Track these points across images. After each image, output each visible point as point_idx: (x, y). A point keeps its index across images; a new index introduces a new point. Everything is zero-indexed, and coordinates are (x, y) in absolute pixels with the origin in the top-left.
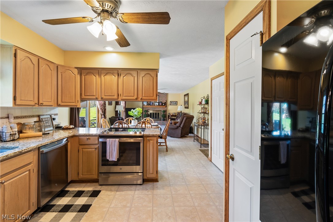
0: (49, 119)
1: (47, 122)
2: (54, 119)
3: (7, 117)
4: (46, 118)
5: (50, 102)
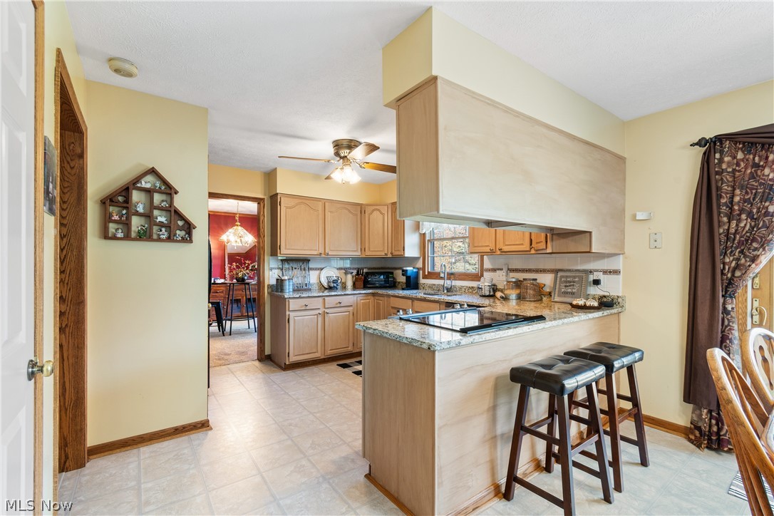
0: (576, 280)
1: (571, 286)
2: (597, 282)
3: (502, 269)
4: (570, 277)
5: (521, 244)
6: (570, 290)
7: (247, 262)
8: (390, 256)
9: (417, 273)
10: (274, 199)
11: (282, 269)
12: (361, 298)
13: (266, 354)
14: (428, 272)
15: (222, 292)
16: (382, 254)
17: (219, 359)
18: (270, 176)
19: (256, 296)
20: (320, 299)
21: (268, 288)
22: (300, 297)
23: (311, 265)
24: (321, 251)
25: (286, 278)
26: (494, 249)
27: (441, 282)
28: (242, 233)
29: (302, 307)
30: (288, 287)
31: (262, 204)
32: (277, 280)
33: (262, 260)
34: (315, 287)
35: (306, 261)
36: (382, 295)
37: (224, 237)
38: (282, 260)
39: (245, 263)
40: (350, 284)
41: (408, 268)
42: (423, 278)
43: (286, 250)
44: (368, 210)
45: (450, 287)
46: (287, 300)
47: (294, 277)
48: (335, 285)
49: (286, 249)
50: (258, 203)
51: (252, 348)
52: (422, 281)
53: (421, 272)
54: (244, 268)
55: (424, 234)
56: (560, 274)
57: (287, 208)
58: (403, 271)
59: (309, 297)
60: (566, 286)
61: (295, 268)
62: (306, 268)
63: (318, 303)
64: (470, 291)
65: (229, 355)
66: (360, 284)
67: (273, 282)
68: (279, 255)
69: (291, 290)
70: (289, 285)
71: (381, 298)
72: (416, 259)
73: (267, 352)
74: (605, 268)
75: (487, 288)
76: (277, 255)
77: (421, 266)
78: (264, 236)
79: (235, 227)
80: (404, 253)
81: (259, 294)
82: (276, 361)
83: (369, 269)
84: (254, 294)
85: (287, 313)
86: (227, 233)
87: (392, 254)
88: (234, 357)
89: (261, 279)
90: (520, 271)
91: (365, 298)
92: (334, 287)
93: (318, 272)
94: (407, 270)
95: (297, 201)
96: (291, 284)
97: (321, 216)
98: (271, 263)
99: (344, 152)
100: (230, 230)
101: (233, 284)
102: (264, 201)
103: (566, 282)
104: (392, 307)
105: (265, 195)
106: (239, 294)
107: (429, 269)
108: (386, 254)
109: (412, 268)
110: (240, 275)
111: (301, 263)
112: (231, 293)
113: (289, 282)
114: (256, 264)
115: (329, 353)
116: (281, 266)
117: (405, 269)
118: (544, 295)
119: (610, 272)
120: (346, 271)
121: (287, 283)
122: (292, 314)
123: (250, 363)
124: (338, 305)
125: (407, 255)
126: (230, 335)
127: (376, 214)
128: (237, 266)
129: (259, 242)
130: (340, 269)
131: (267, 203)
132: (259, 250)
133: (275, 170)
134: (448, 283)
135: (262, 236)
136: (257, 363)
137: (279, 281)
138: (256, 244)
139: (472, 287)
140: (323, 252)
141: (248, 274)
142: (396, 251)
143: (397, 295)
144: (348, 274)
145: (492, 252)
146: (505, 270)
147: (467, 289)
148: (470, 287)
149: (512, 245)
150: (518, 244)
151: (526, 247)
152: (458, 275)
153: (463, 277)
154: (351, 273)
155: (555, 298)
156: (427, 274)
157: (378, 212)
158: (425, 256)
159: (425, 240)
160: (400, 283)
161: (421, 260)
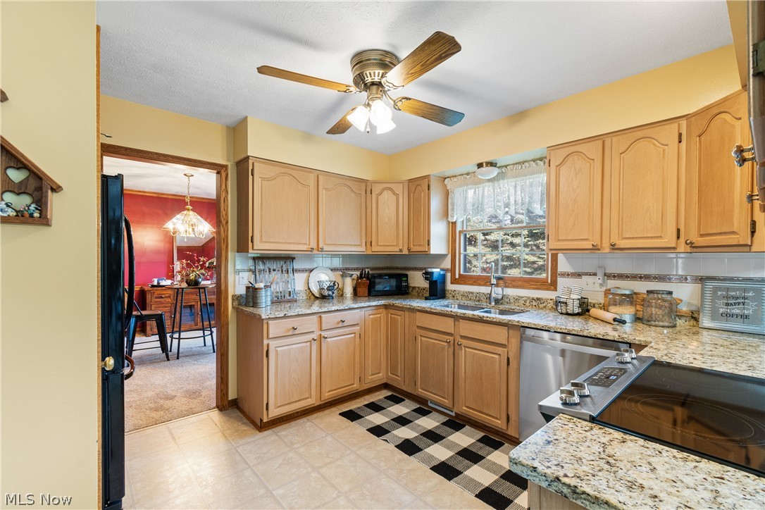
1: (738, 304)
3: (595, 274)
4: (736, 289)
5: (658, 237)
6: (736, 311)
7: (202, 259)
8: (405, 252)
9: (444, 277)
10: (243, 167)
11: (254, 272)
12: (371, 312)
13: (230, 399)
14: (459, 274)
15: (169, 297)
16: (394, 250)
17: (156, 410)
18: (237, 131)
19: (215, 301)
20: (315, 318)
21: (233, 300)
22: (285, 317)
23: (297, 265)
24: (313, 245)
25: (262, 285)
26: (599, 244)
27: (485, 290)
28: (195, 220)
29: (288, 331)
30: (265, 298)
31: (224, 175)
32: (248, 288)
33: (223, 258)
34: (302, 296)
35: (289, 259)
36: (402, 309)
37: (170, 225)
38: (254, 259)
39: (199, 261)
40: (349, 290)
41: (434, 270)
42: (452, 283)
43: (260, 245)
44: (376, 190)
45: (500, 297)
46: (265, 322)
47: (272, 282)
48: (331, 293)
49: (261, 241)
50: (218, 173)
51: (209, 383)
52: (450, 287)
53: (449, 275)
54: (197, 267)
55: (454, 224)
56: (710, 285)
57: (263, 179)
58: (426, 273)
59: (299, 315)
60: (727, 304)
61: (274, 270)
62: (290, 270)
63: (310, 324)
64: (534, 303)
65: (171, 398)
66: (364, 290)
67: (241, 291)
68: (250, 251)
69: (269, 303)
70: (266, 296)
71: (399, 313)
72: (442, 257)
73: (232, 395)
75: (577, 303)
76: (248, 252)
77: (449, 267)
78: (227, 223)
79: (185, 212)
80: (429, 249)
81: (219, 299)
82: (246, 409)
83: (372, 269)
84: (212, 298)
85: (265, 342)
86: (174, 220)
87: (409, 250)
88: (180, 403)
89: (223, 287)
90: (627, 277)
91: (375, 312)
92: (329, 295)
93: (305, 275)
94: (432, 273)
95: (279, 170)
96: (269, 293)
97: (313, 195)
98: (238, 263)
99: (373, 74)
100: (178, 216)
101: (183, 289)
102: (226, 169)
103: (727, 297)
104: (418, 327)
105: (228, 160)
106: (191, 298)
107: (460, 270)
108: (401, 250)
109: (438, 270)
110: (192, 277)
111: (282, 263)
112: (179, 298)
113: (266, 291)
114: (214, 260)
115: (327, 396)
116: (253, 268)
117: (430, 270)
118: (680, 317)
120: (344, 272)
121: (263, 293)
122: (273, 344)
123: (204, 415)
124: (340, 325)
125: (432, 252)
126: (178, 358)
127: (386, 194)
128: (187, 264)
129: (218, 233)
130: (333, 270)
131: (232, 172)
132: (219, 243)
133: (244, 121)
134: (498, 292)
135: (224, 222)
136: (215, 415)
137: (251, 290)
138: (215, 235)
139: (538, 299)
140: (315, 247)
141: (203, 275)
142: (416, 245)
143: (429, 310)
144: (347, 277)
145: (595, 248)
146: (600, 275)
147: (528, 302)
148: (533, 299)
149: (637, 238)
150: (652, 237)
151: (669, 240)
152: (499, 279)
153: (520, 283)
154: (351, 275)
155: (706, 322)
156: (457, 277)
157: (390, 192)
158: (455, 253)
159: (455, 230)
160: (417, 289)
161: (449, 258)
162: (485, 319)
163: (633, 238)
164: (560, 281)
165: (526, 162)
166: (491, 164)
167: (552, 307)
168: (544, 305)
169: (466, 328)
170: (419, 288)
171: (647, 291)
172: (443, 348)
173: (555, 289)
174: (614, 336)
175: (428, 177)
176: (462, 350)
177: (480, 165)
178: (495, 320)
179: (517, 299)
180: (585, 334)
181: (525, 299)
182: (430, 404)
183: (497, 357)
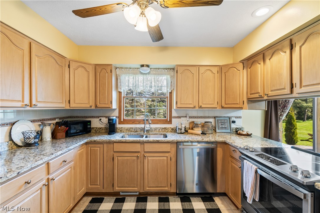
0: (226, 121)
1: (224, 124)
2: (234, 122)
3: (186, 117)
4: (223, 120)
5: (212, 104)
6: (224, 126)
8: (93, 108)
12: (78, 149)
16: (86, 106)
20: (45, 166)
24: (27, 102)
27: (140, 126)
29: (20, 187)
34: (4, 148)
36: (101, 143)
41: (114, 118)
42: (119, 124)
44: (73, 66)
45: (149, 129)
52: (118, 126)
53: (117, 119)
56: (217, 119)
60: (222, 125)
63: (42, 172)
74: (236, 116)
77: (118, 115)
80: (112, 106)
83: (60, 118)
87: (96, 106)
91: (81, 148)
94: (113, 120)
97: (27, 58)
103: (221, 122)
104: (115, 152)
107: (124, 117)
108: (91, 107)
119: (238, 117)
120: (43, 122)
125: (113, 108)
127: (81, 70)
130: (33, 121)
139: (165, 128)
140: (29, 104)
142: (102, 104)
143: (124, 141)
144: (45, 126)
145: (194, 107)
146: (188, 117)
147: (161, 130)
148: (163, 128)
149: (210, 104)
150: (211, 104)
151: (215, 105)
152: (152, 120)
153: (156, 122)
154: (50, 125)
155: (217, 131)
156: (122, 120)
157: (83, 69)
158: (121, 108)
159: (121, 96)
160: (95, 129)
161: (117, 111)
162: (160, 141)
163: (206, 104)
164: (173, 120)
165: (160, 69)
166: (148, 66)
167: (171, 131)
168: (167, 130)
169: (148, 148)
170: (96, 128)
171: (205, 122)
172: (134, 160)
173: (171, 123)
174: (213, 140)
175: (111, 65)
176: (146, 158)
177: (142, 66)
178: (165, 141)
179: (156, 129)
180: (204, 141)
181: (159, 128)
182: (121, 194)
183: (165, 158)
